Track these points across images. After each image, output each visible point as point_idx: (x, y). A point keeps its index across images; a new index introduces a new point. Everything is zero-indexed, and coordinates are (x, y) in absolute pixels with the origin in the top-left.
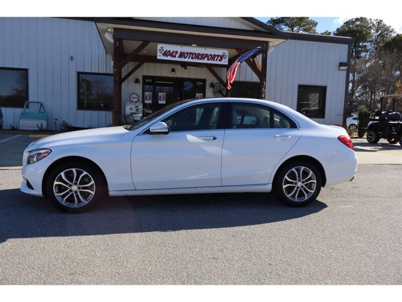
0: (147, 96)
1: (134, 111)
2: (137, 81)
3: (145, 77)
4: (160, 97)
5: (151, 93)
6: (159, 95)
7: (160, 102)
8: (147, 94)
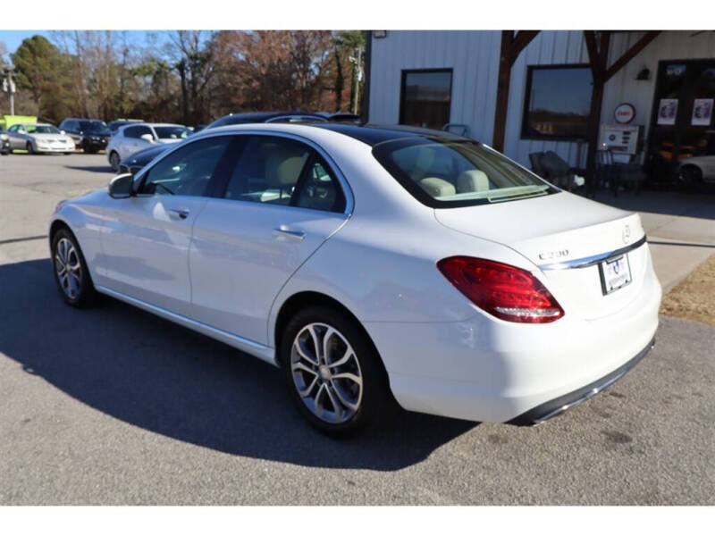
0: (664, 108)
1: (619, 142)
2: (644, 75)
3: (664, 65)
4: (698, 109)
5: (676, 101)
6: (696, 106)
7: (695, 122)
8: (665, 102)
